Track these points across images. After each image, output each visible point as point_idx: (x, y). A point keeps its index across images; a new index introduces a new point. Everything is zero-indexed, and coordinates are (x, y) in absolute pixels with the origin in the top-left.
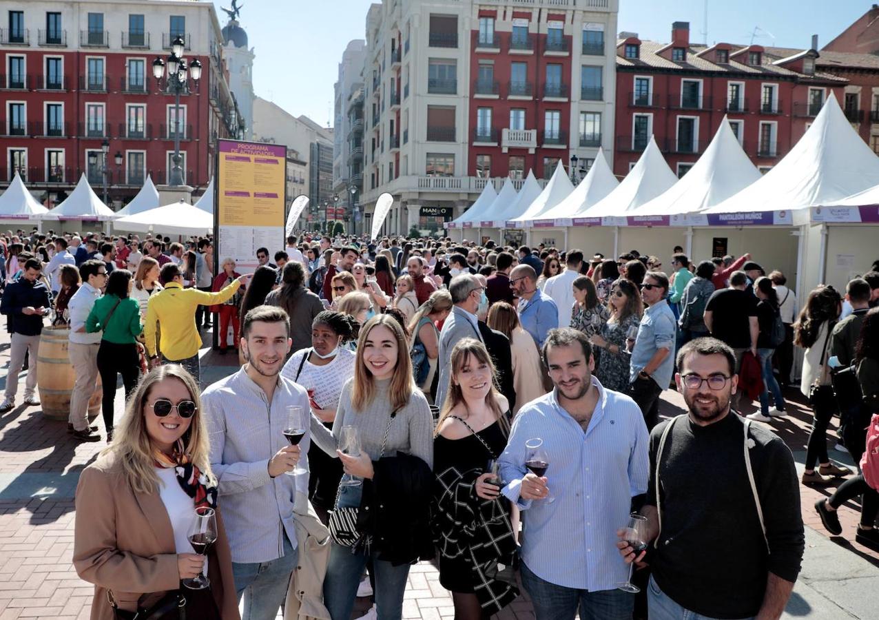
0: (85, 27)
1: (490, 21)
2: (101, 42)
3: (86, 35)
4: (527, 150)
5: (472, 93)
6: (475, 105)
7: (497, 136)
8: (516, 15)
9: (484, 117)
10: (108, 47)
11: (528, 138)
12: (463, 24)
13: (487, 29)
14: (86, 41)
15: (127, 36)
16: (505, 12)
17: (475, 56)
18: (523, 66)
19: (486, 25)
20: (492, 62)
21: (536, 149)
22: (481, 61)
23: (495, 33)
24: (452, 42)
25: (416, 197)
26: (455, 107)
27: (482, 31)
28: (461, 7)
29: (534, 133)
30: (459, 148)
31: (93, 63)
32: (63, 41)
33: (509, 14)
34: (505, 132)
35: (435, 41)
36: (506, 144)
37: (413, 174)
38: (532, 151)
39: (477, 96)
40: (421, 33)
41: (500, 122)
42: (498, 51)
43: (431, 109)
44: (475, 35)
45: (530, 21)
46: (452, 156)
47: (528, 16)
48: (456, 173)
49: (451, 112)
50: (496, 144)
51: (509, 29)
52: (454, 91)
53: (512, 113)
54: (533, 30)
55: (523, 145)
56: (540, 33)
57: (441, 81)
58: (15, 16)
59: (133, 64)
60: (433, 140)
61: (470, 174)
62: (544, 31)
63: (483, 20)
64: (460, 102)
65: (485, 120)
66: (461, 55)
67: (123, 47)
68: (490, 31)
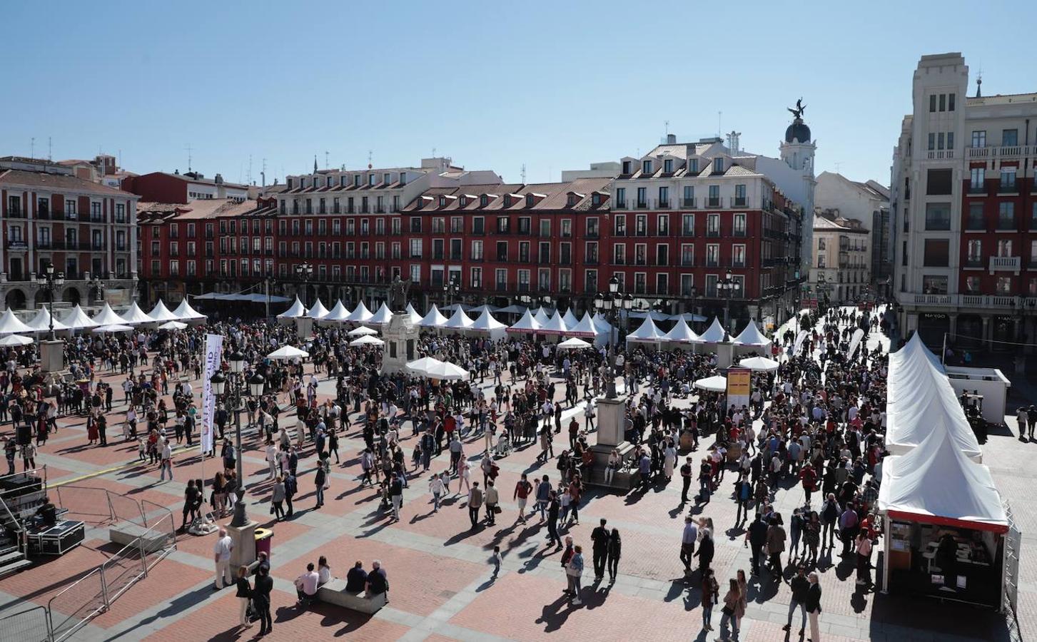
0: (682, 196)
1: (981, 170)
2: (692, 204)
3: (683, 201)
4: (1013, 272)
5: (963, 228)
6: (965, 239)
7: (985, 262)
8: (1003, 164)
9: (974, 247)
10: (696, 208)
11: (1014, 264)
12: (957, 175)
13: (978, 178)
14: (682, 205)
15: (708, 200)
16: (994, 163)
17: (966, 201)
18: (1011, 205)
19: (978, 173)
20: (982, 203)
21: (1021, 272)
22: (971, 203)
23: (985, 180)
24: (947, 190)
25: (914, 309)
26: (948, 240)
27: (974, 180)
28: (955, 162)
29: (1018, 259)
30: (951, 273)
31: (687, 218)
32: (669, 205)
33: (998, 164)
34: (992, 259)
35: (932, 190)
36: (992, 269)
37: (912, 292)
38: (1017, 274)
39: (967, 232)
40: (920, 185)
41: (990, 250)
42: (986, 195)
43: (927, 241)
44: (967, 184)
45: (1018, 168)
46: (947, 277)
47: (1016, 164)
48: (949, 291)
49: (945, 243)
50: (983, 269)
51: (998, 177)
52: (948, 228)
53: (1000, 243)
54: (1021, 175)
55: (1008, 269)
56: (1028, 176)
57: (937, 221)
58: (641, 190)
59: (712, 218)
60: (929, 266)
61: (960, 292)
62: (1030, 175)
63: (974, 171)
64: (953, 237)
65: (976, 248)
66: (955, 199)
67: (706, 207)
68: (981, 180)
